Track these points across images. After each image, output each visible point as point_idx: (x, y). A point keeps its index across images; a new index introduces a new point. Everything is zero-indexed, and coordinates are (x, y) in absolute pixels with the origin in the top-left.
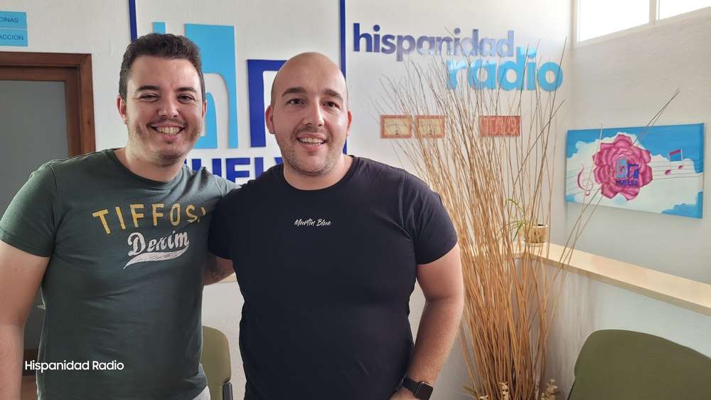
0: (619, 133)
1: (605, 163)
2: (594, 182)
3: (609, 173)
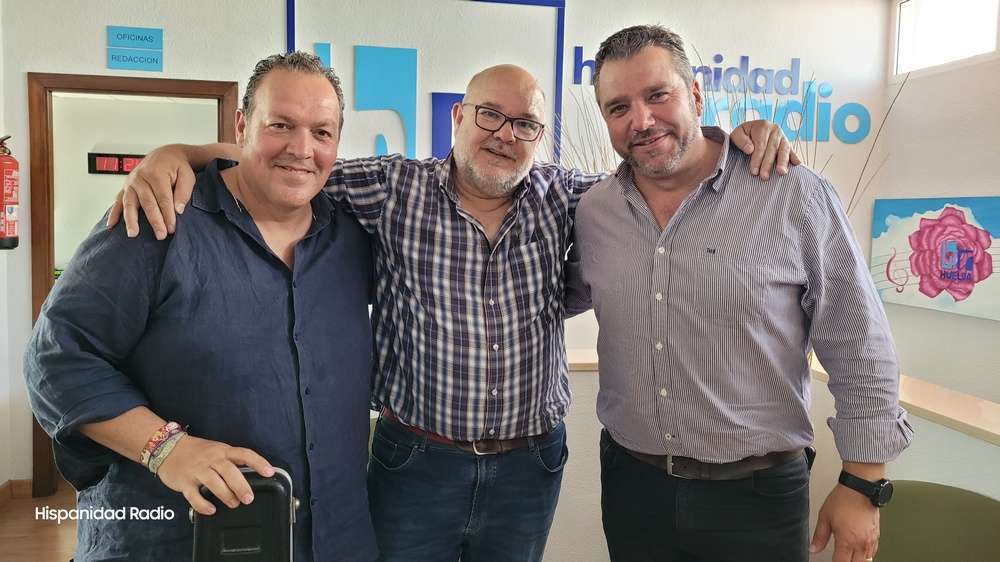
0: (948, 205)
1: (926, 247)
2: (910, 274)
3: (931, 263)
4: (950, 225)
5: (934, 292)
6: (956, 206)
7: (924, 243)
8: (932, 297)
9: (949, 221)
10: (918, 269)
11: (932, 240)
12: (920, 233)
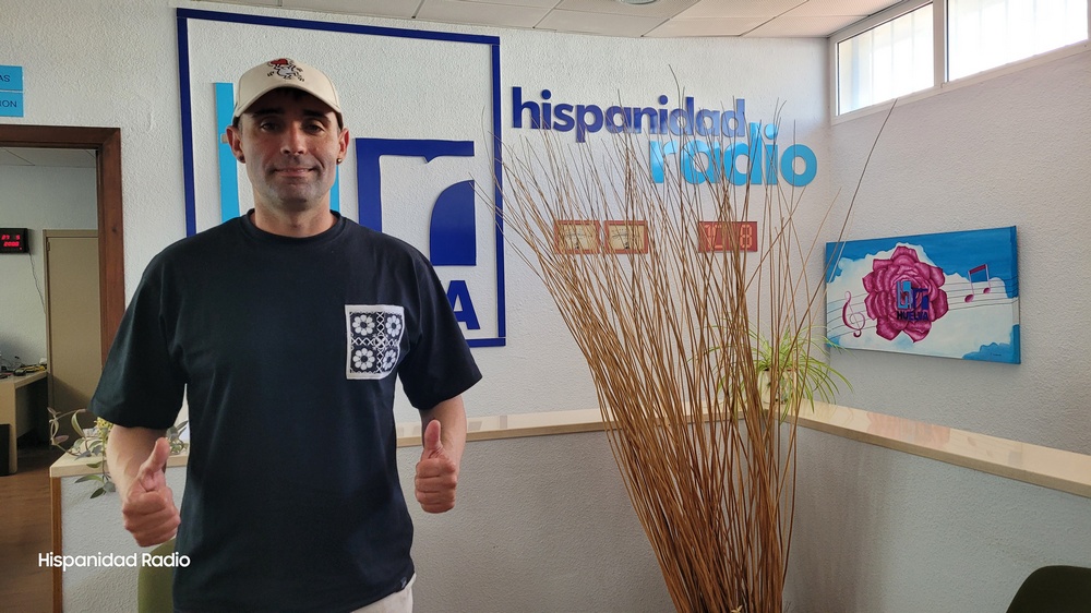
0: (899, 244)
1: (881, 289)
2: (867, 317)
3: (887, 304)
4: (904, 265)
5: (892, 334)
6: (907, 245)
7: (879, 285)
8: (891, 339)
9: (902, 260)
10: (875, 311)
11: (887, 280)
12: (873, 275)
